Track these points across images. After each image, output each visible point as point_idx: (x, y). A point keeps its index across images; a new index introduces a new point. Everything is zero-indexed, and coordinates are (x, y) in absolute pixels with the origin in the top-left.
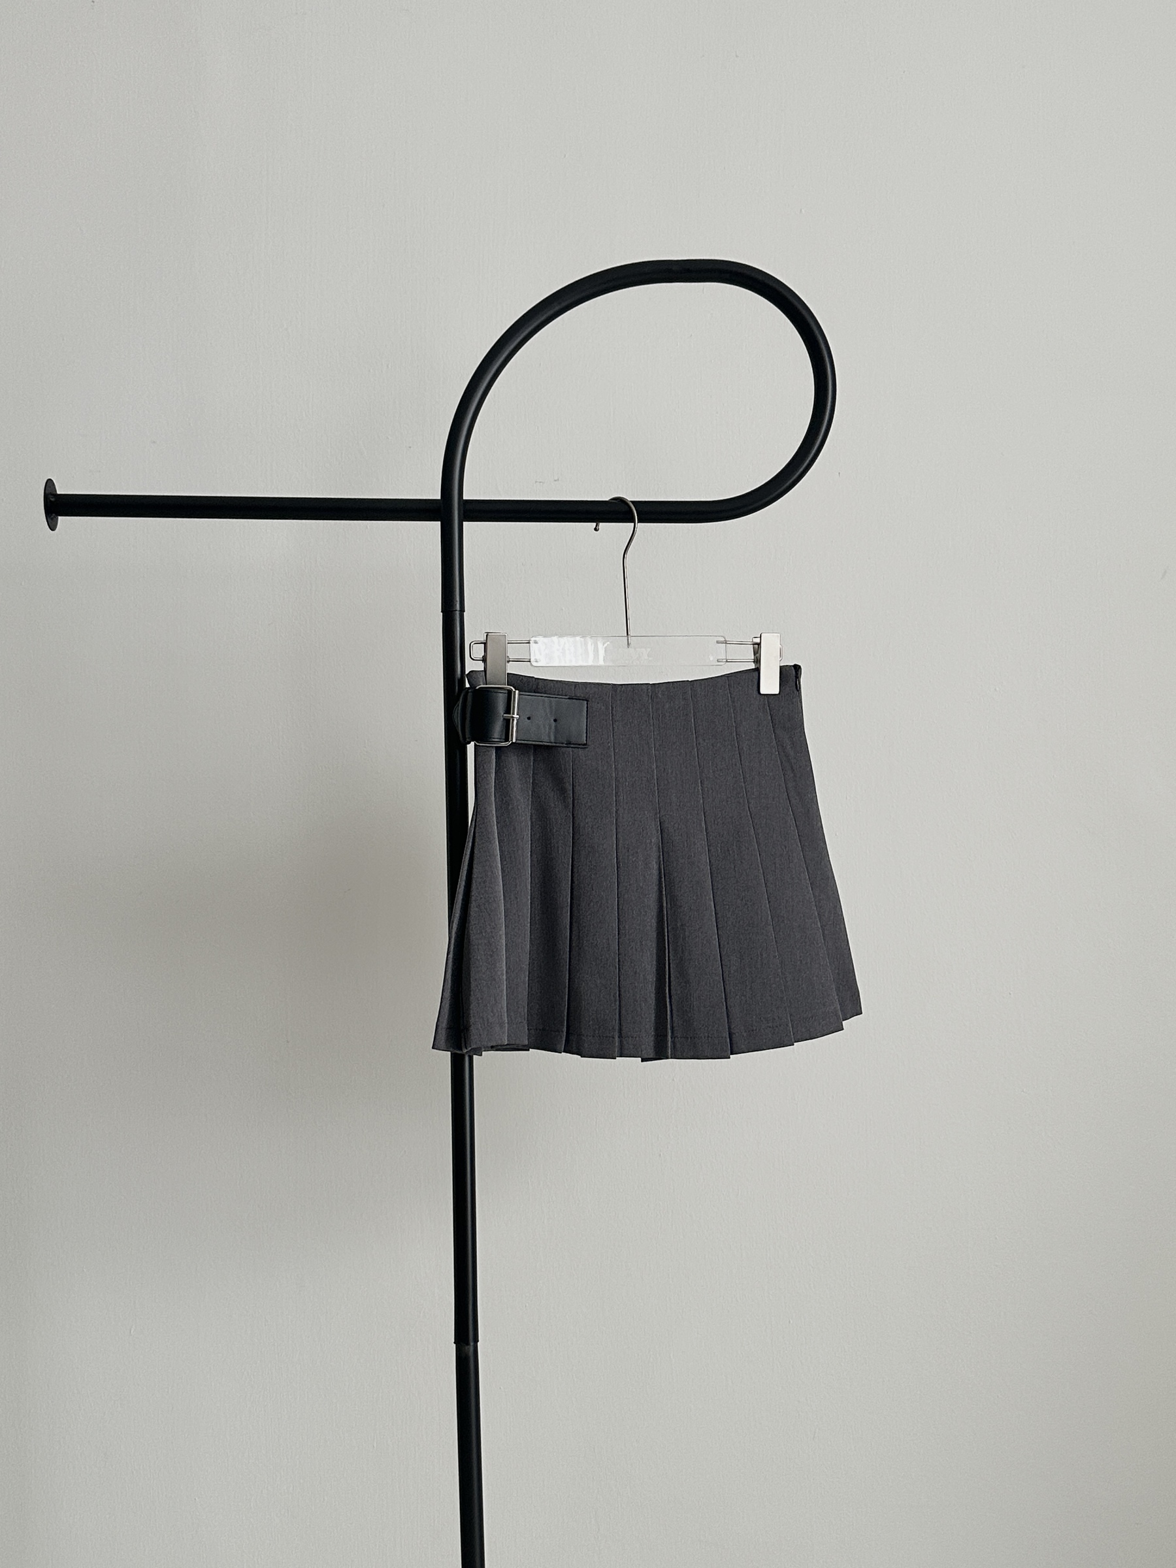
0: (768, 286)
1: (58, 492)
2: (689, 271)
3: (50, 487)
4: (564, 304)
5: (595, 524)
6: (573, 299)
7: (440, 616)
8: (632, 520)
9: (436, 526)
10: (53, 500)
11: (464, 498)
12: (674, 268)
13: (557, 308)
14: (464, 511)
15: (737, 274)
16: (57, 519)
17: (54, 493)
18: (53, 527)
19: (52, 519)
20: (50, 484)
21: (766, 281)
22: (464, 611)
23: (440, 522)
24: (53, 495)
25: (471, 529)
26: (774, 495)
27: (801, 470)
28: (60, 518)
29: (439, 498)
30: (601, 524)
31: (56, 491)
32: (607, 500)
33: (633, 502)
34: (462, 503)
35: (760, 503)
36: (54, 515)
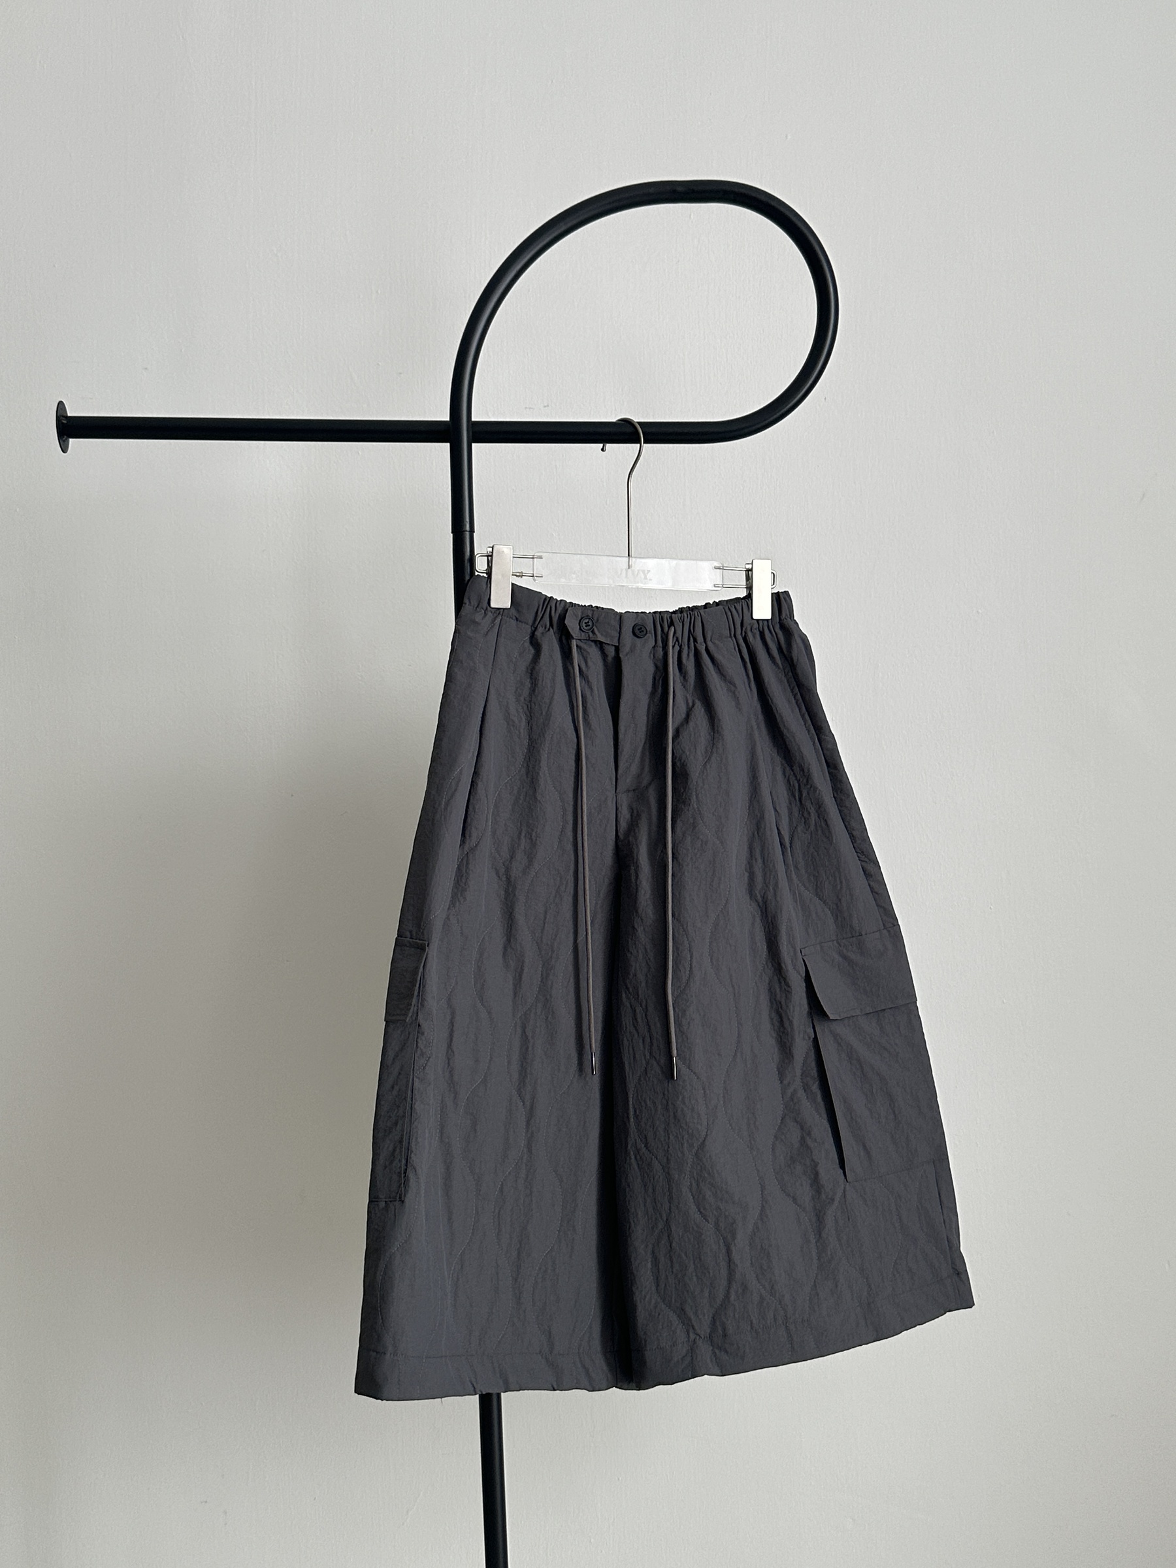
0: (773, 207)
1: (69, 415)
2: (693, 191)
3: (62, 409)
4: (569, 225)
5: (601, 445)
6: (582, 218)
7: (450, 537)
8: (637, 441)
9: (446, 447)
10: (64, 422)
11: (473, 419)
12: (679, 188)
13: (563, 228)
14: (473, 432)
15: (742, 195)
16: (69, 442)
17: (65, 415)
18: (64, 450)
19: (64, 441)
20: (60, 405)
21: (770, 202)
22: (474, 532)
23: (448, 445)
24: (63, 416)
25: (479, 450)
26: (778, 415)
27: (806, 389)
28: (71, 440)
29: (448, 419)
30: (608, 446)
31: (66, 412)
32: (614, 420)
33: (638, 423)
34: (470, 423)
35: (763, 424)
36: (65, 437)
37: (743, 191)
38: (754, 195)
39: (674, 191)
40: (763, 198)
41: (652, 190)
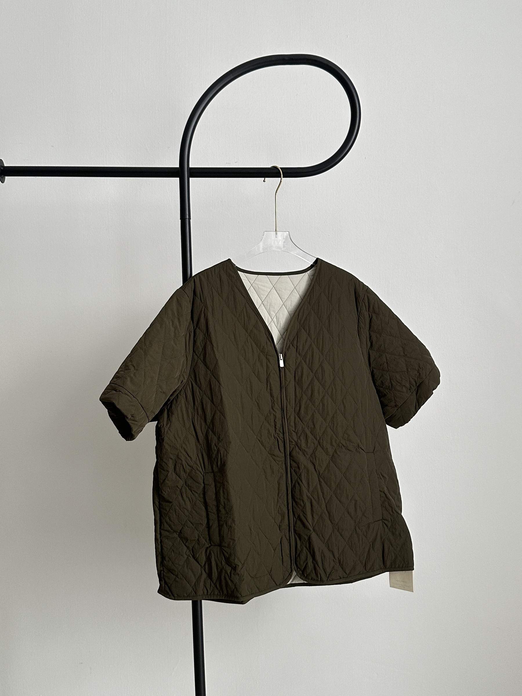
0: (330, 67)
2: (293, 59)
6: (238, 73)
7: (179, 221)
9: (177, 180)
10: (2, 169)
12: (286, 58)
15: (316, 61)
16: (5, 178)
21: (330, 65)
22: (191, 219)
23: (179, 178)
24: (2, 166)
25: (193, 181)
26: (333, 164)
27: (345, 152)
28: (6, 177)
29: (178, 166)
31: (4, 165)
34: (189, 168)
35: (327, 168)
36: (3, 176)
37: (316, 59)
38: (321, 61)
39: (284, 59)
40: (325, 62)
41: (273, 59)
